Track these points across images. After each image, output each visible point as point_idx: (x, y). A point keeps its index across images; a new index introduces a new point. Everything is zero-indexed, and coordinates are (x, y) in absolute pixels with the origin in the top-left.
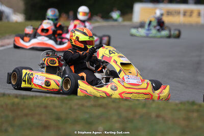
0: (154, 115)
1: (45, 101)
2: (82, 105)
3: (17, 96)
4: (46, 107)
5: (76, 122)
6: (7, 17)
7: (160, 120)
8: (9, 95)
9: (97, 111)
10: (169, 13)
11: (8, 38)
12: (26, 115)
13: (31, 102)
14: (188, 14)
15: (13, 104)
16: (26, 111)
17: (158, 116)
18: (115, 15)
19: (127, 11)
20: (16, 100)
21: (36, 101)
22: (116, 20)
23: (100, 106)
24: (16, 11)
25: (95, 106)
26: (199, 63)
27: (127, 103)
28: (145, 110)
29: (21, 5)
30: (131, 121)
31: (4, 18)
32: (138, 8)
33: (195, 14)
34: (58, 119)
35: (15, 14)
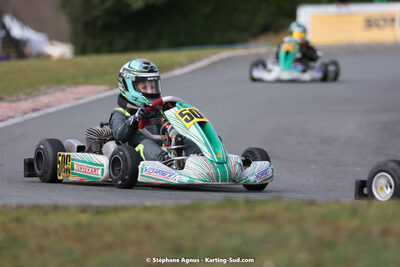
0: (376, 229)
1: (145, 217)
2: (224, 220)
3: (83, 209)
4: (148, 227)
8: (66, 208)
9: (259, 229)
10: (370, 23)
11: (45, 93)
12: (110, 247)
13: (114, 219)
15: (79, 226)
16: (108, 238)
17: (385, 233)
20: (84, 218)
21: (124, 216)
23: (263, 218)
24: (54, 37)
25: (250, 219)
27: (315, 210)
28: (355, 223)
29: (64, 23)
30: (330, 245)
32: (306, 14)
35: (52, 44)
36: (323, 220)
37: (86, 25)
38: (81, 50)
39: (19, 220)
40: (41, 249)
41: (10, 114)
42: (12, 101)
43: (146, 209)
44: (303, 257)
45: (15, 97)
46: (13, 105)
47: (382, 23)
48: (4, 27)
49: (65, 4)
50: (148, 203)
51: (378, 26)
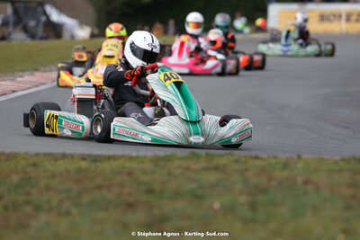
0: (300, 180)
1: (128, 164)
2: (188, 169)
3: (84, 158)
4: (130, 174)
5: (178, 195)
8: (72, 156)
9: (212, 177)
10: (323, 18)
12: (99, 187)
13: (106, 166)
14: (354, 18)
15: (79, 171)
16: (99, 181)
17: (306, 182)
18: (240, 23)
20: (84, 164)
21: (114, 164)
22: (240, 32)
23: (216, 168)
24: (82, 23)
25: (206, 169)
27: (257, 162)
28: (286, 173)
29: (91, 12)
30: (265, 191)
31: (66, 35)
32: (274, 10)
34: (150, 191)
35: (82, 28)
36: (262, 171)
37: (108, 14)
39: (35, 165)
40: (48, 188)
41: (43, 81)
42: (45, 71)
43: (131, 158)
44: (243, 199)
45: (48, 69)
46: (46, 74)
47: (332, 18)
48: (45, 13)
50: (134, 154)
51: (329, 20)
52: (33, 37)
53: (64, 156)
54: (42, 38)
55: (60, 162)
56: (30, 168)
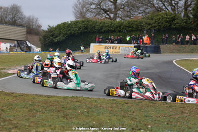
6: (33, 49)
7: (102, 108)
14: (114, 48)
19: (87, 46)
24: (37, 46)
26: (119, 74)
29: (39, 43)
31: (32, 50)
32: (92, 45)
33: (118, 48)
37: (44, 45)
38: (43, 50)
49: (40, 40)
52: (23, 51)
53: (40, 96)
54: (26, 52)
55: (40, 97)
56: (32, 99)
